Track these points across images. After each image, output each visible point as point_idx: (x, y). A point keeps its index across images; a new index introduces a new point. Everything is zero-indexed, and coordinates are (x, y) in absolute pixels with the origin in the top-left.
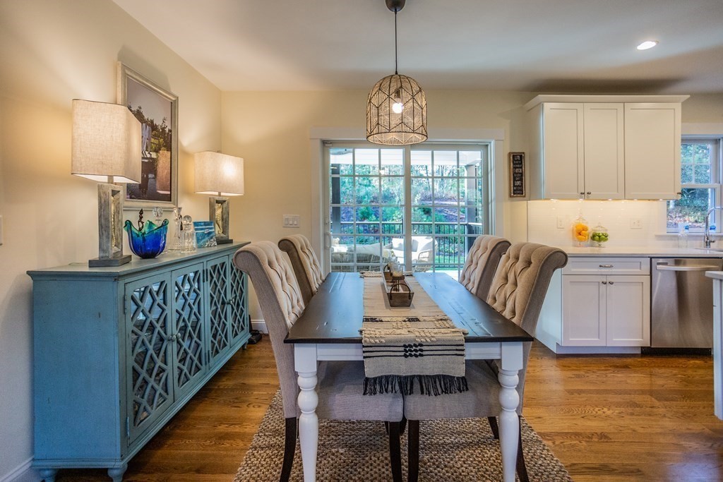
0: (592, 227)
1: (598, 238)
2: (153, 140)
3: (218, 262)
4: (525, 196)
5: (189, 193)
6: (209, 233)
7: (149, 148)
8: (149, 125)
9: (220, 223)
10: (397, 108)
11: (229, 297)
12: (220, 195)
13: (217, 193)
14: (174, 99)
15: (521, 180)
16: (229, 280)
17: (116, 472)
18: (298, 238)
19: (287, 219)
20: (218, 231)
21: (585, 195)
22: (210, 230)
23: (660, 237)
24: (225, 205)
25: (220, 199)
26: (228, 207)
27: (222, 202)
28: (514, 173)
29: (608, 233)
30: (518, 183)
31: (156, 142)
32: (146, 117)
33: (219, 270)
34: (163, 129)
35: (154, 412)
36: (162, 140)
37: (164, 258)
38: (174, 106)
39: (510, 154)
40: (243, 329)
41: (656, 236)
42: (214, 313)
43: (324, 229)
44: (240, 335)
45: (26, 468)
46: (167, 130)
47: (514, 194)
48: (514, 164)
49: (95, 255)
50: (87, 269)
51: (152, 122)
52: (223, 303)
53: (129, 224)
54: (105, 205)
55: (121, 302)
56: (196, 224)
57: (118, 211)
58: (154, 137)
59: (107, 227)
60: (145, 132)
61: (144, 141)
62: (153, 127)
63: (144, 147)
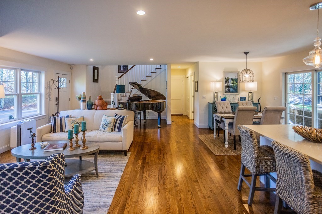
6: (244, 100)
7: (231, 83)
12: (251, 91)
19: (275, 98)
32: (230, 78)
34: (235, 79)
53: (221, 97)
54: (214, 95)
55: (212, 107)
56: (240, 97)
57: (217, 95)
58: (232, 81)
59: (214, 97)
60: (230, 81)
61: (229, 82)
62: (232, 79)
63: (229, 83)
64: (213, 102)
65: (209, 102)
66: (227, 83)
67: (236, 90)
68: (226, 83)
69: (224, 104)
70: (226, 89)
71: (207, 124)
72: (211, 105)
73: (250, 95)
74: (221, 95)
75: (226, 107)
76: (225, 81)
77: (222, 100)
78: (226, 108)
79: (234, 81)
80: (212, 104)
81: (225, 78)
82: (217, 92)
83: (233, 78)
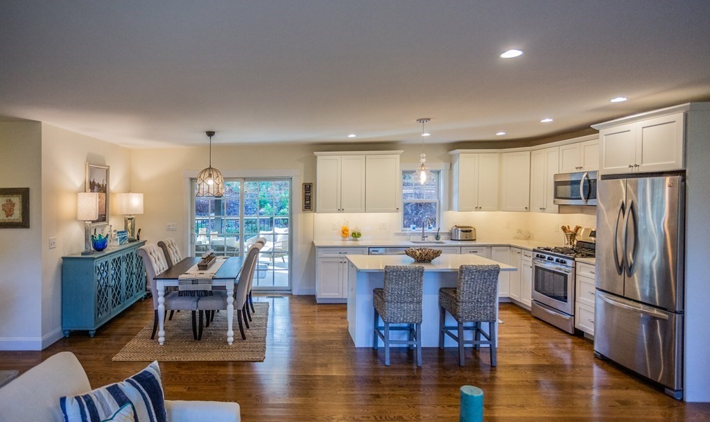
0: (351, 229)
1: (356, 235)
3: (129, 252)
4: (312, 210)
5: (114, 215)
6: (124, 237)
8: (97, 186)
9: (130, 230)
11: (135, 270)
12: (130, 215)
14: (108, 168)
15: (309, 200)
16: (135, 262)
17: (92, 332)
18: (166, 241)
19: (169, 226)
20: (129, 235)
21: (341, 210)
22: (125, 235)
23: (397, 234)
24: (133, 220)
25: (130, 217)
26: (135, 221)
27: (131, 219)
28: (305, 196)
29: (362, 232)
30: (308, 202)
32: (96, 183)
33: (130, 256)
35: (105, 314)
37: (107, 251)
38: (107, 171)
39: (303, 184)
40: (141, 289)
41: (396, 234)
42: (127, 278)
43: (191, 232)
44: (140, 292)
47: (306, 209)
48: (305, 190)
49: (83, 249)
50: (80, 256)
52: (131, 274)
60: (96, 190)
62: (99, 186)
64: (83, 254)
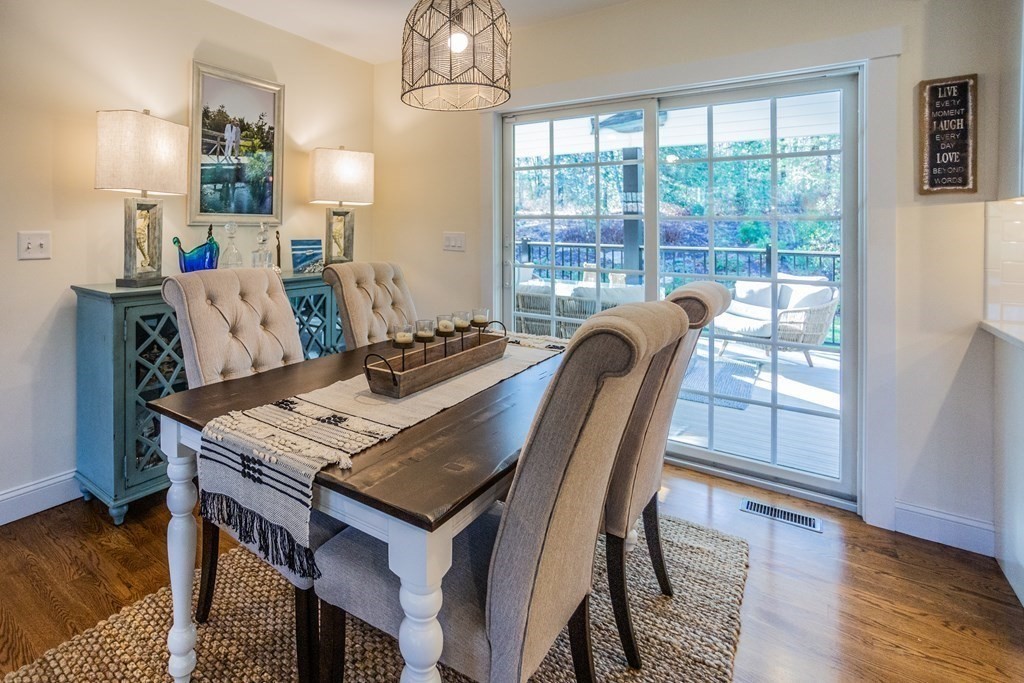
2: (242, 142)
3: (307, 293)
4: (974, 190)
6: (314, 255)
7: (236, 152)
8: (237, 125)
9: (342, 242)
10: (458, 42)
12: (341, 205)
13: (338, 203)
14: (278, 89)
15: (962, 147)
16: (331, 319)
17: (114, 512)
19: (448, 240)
22: (316, 252)
24: (348, 218)
25: (340, 210)
26: (352, 220)
28: (936, 131)
30: (950, 157)
31: (249, 143)
32: (231, 117)
34: (260, 128)
36: (258, 140)
38: (277, 99)
39: (922, 85)
45: (68, 476)
46: (266, 128)
47: (932, 184)
48: (933, 108)
51: (241, 121)
53: (177, 241)
54: (129, 221)
55: (119, 327)
56: (294, 243)
57: (154, 227)
58: (245, 138)
59: (130, 244)
60: (230, 134)
61: (229, 144)
62: (243, 127)
63: (228, 152)
64: (120, 283)
65: (83, 283)
66: (217, 144)
67: (262, 199)
68: (207, 149)
69: (243, 295)
70: (209, 188)
71: (67, 474)
72: (108, 312)
73: (338, 226)
74: (178, 230)
75: (264, 323)
76: (204, 135)
77: (189, 265)
78: (260, 329)
79: (257, 142)
80: (115, 298)
81: (206, 114)
82: (148, 201)
83: (252, 120)
